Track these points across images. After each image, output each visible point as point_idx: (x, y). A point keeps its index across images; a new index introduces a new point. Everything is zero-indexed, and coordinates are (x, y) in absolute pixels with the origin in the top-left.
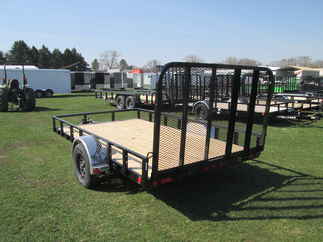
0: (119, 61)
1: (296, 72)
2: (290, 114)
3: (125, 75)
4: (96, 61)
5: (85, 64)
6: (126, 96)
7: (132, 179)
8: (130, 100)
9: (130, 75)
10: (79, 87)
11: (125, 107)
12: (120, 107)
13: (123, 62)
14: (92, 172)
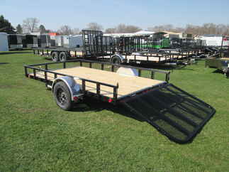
0: (38, 26)
1: (165, 35)
2: (172, 62)
3: (49, 37)
4: (19, 25)
5: (12, 28)
6: (59, 52)
7: (104, 100)
8: (62, 55)
9: (52, 37)
10: (13, 47)
11: (59, 60)
12: (55, 60)
13: (42, 27)
14: (72, 99)
